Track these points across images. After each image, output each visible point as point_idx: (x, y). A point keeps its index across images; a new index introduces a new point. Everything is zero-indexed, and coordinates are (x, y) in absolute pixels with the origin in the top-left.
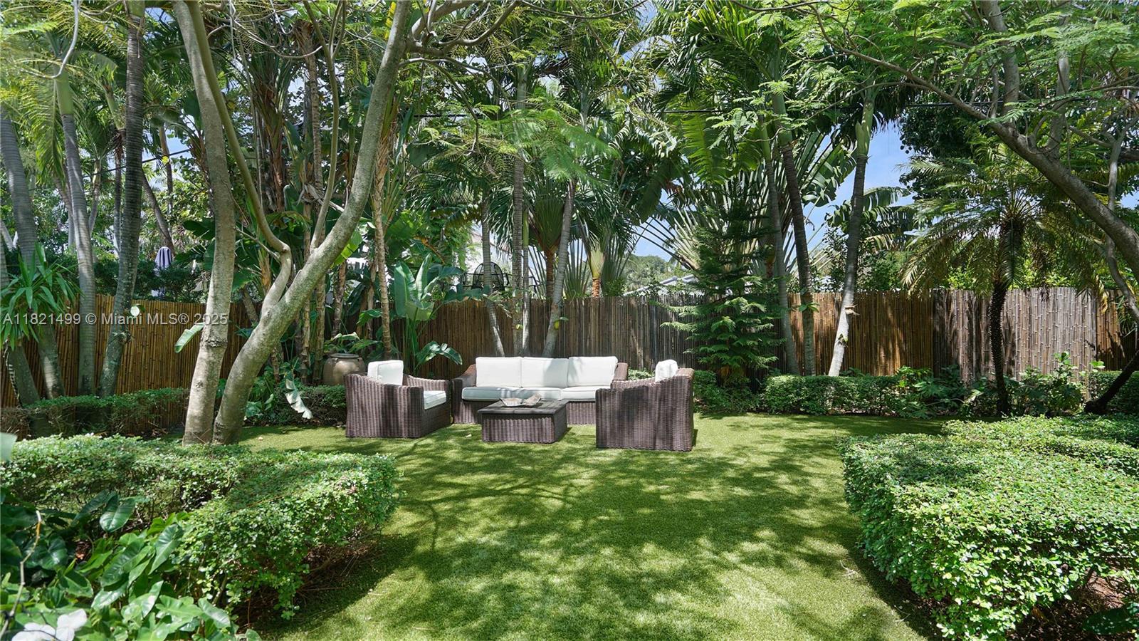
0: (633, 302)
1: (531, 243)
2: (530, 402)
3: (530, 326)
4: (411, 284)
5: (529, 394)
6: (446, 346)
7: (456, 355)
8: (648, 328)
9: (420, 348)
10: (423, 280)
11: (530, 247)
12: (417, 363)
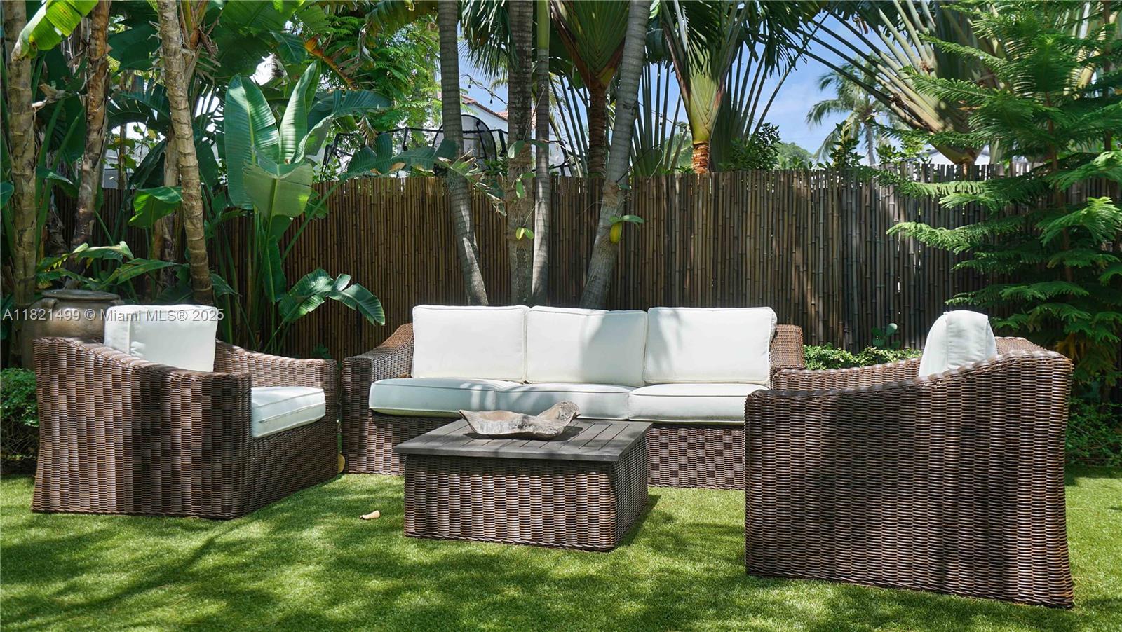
0: (799, 184)
1: (556, 67)
2: (545, 423)
3: (551, 239)
4: (265, 131)
5: (545, 403)
6: (346, 279)
7: (371, 302)
8: (836, 247)
9: (287, 287)
10: (297, 123)
11: (554, 76)
12: (279, 319)
